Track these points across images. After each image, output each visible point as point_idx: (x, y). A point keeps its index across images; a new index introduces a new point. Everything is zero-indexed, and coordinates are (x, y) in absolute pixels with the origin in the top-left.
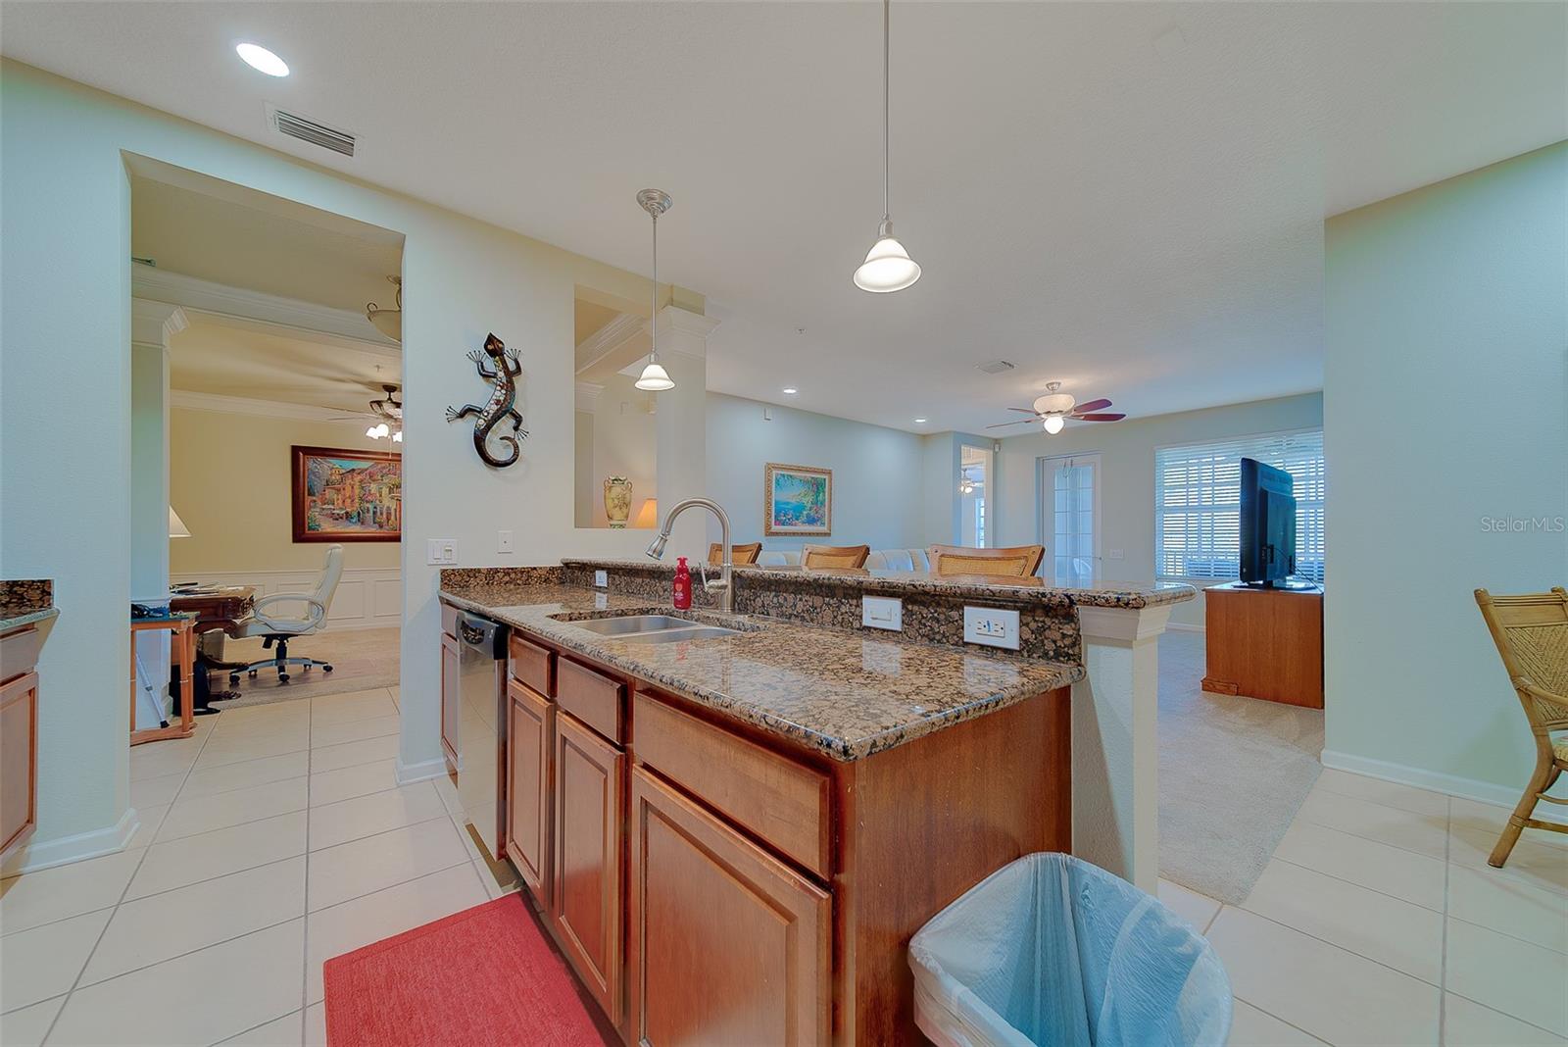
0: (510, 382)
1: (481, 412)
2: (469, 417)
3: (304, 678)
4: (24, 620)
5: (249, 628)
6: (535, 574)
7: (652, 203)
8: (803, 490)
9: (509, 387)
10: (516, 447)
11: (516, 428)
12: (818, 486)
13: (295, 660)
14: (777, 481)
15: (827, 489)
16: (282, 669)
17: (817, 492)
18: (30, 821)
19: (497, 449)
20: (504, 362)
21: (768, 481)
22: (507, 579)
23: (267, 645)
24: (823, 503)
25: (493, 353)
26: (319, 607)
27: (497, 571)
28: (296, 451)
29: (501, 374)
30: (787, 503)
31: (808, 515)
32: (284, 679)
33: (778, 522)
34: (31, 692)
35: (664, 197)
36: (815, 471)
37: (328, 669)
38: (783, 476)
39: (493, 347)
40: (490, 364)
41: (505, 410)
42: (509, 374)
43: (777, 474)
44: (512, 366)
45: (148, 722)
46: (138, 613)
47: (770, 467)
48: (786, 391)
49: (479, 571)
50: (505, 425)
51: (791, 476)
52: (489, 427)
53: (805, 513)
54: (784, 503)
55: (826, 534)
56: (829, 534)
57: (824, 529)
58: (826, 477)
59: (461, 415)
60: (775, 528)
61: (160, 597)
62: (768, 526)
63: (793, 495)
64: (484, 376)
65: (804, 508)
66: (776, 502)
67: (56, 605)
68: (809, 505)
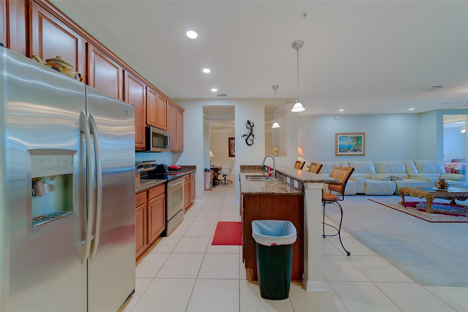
0: (252, 128)
1: (247, 135)
2: (245, 136)
3: (228, 183)
4: (194, 171)
5: (221, 173)
6: (257, 167)
7: (275, 88)
8: (351, 141)
9: (252, 130)
10: (253, 141)
11: (253, 137)
12: (358, 139)
13: (227, 180)
14: (340, 138)
15: (362, 139)
16: (225, 181)
17: (358, 141)
18: (195, 197)
19: (250, 142)
20: (251, 125)
21: (336, 139)
22: (251, 167)
23: (223, 177)
24: (361, 144)
25: (248, 124)
26: (230, 170)
27: (249, 166)
28: (229, 138)
29: (250, 127)
30: (345, 145)
31: (354, 149)
32: (225, 183)
33: (340, 151)
34: (195, 180)
35: (277, 86)
36: (356, 134)
37: (232, 182)
38: (343, 136)
39: (249, 122)
40: (248, 126)
41: (251, 134)
42: (252, 127)
43: (340, 136)
44: (252, 125)
45: (207, 188)
46: (206, 170)
47: (337, 134)
48: (340, 111)
49: (246, 166)
50: (251, 137)
51: (346, 136)
52: (248, 138)
53: (352, 148)
54: (343, 145)
55: (362, 155)
56: (364, 155)
57: (362, 153)
58: (362, 135)
59: (243, 136)
60: (339, 153)
61: (209, 167)
62: (336, 153)
63: (346, 143)
64: (247, 128)
65: (352, 146)
66: (339, 145)
67: (197, 169)
68: (354, 145)
